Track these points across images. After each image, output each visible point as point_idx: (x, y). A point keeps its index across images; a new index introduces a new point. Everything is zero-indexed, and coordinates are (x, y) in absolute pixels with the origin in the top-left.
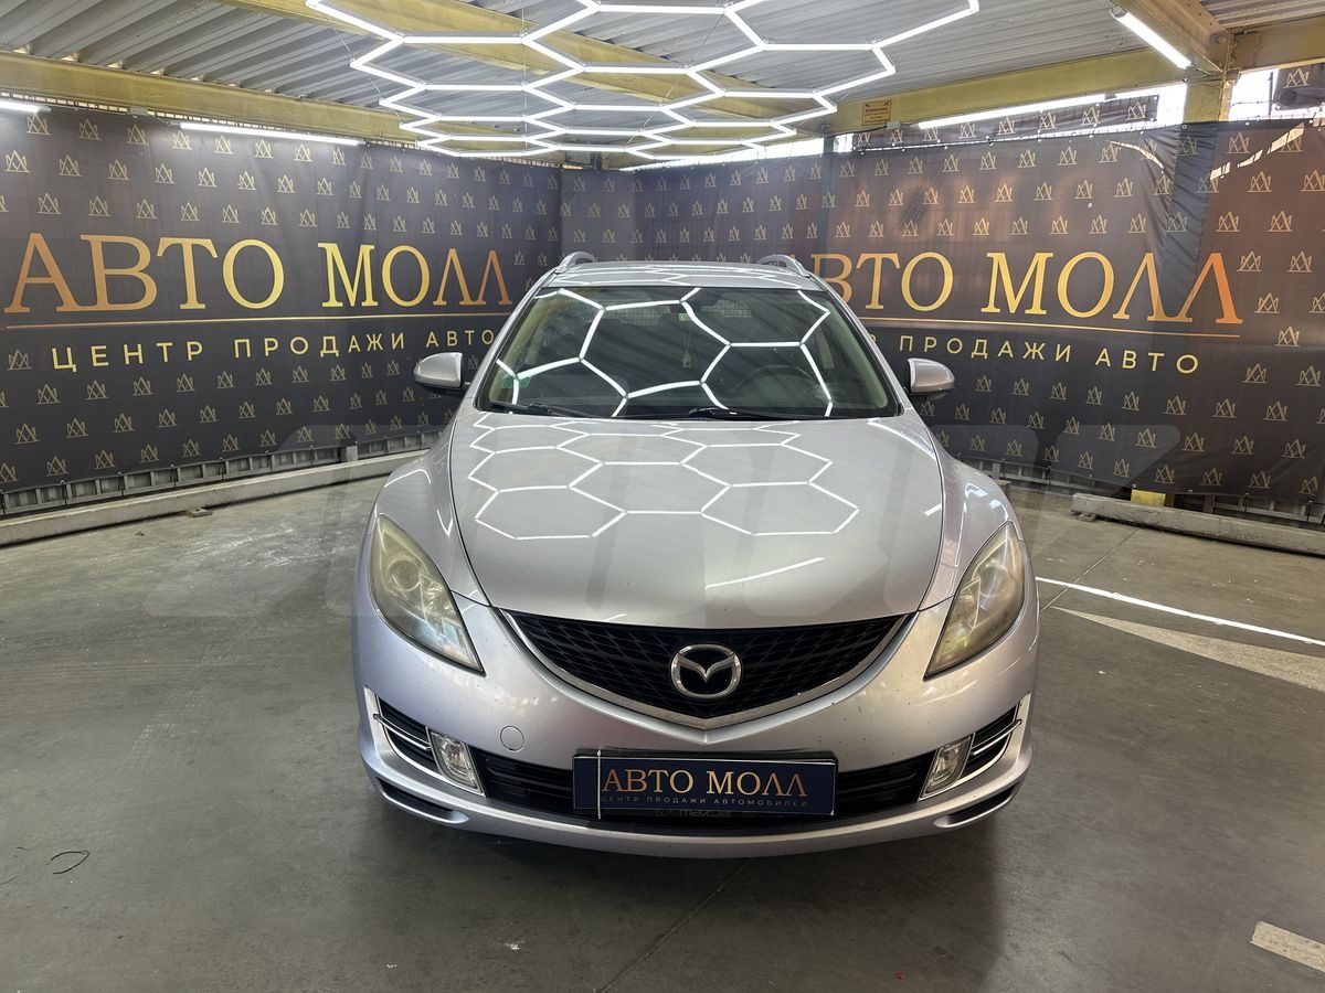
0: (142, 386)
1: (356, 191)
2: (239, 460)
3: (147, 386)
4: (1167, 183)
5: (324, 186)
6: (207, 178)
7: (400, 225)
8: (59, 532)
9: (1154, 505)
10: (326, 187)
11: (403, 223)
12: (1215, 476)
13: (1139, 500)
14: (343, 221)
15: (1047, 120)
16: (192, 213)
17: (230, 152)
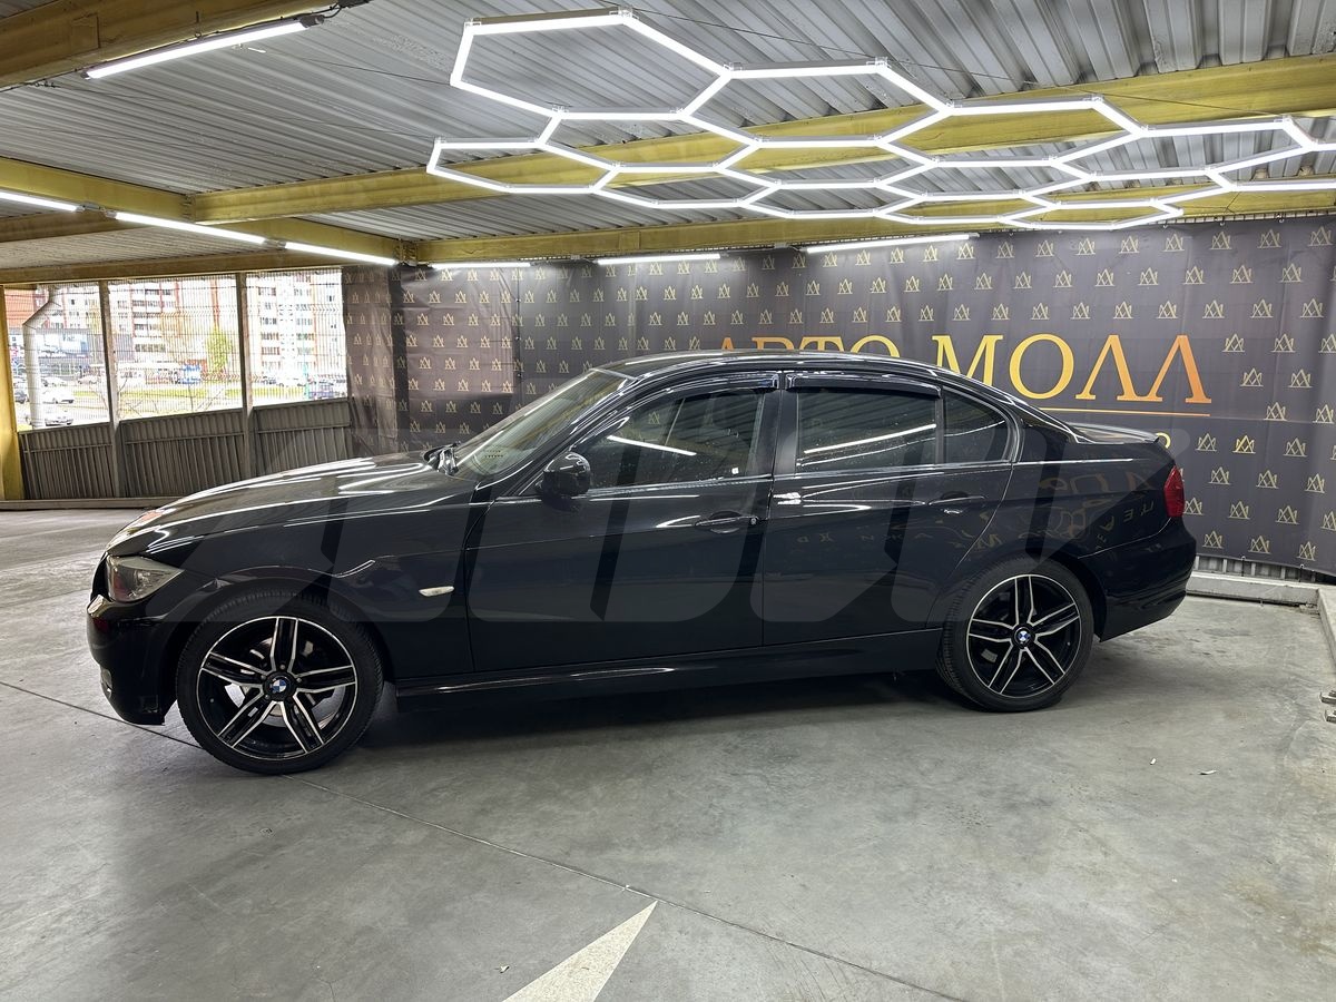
5: (945, 282)
7: (1042, 312)
11: (1045, 311)
17: (868, 263)
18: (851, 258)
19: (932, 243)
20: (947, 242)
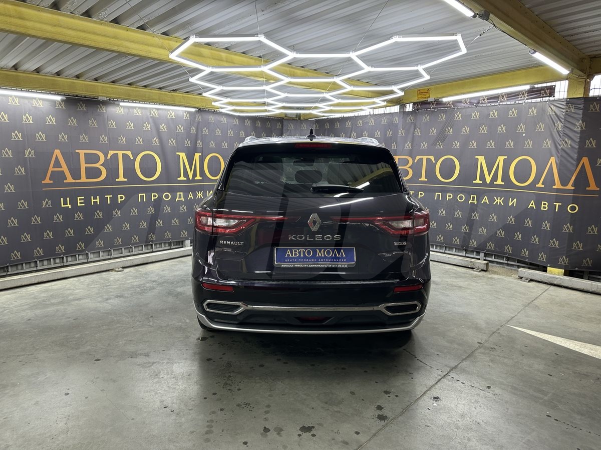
0: (98, 214)
1: (193, 130)
2: (138, 246)
3: (100, 214)
4: (560, 125)
5: (180, 128)
6: (130, 126)
7: (213, 144)
8: (59, 278)
9: (558, 275)
10: (181, 129)
11: (214, 144)
12: (588, 262)
13: (551, 272)
14: (188, 143)
15: (503, 96)
16: (123, 140)
17: (140, 115)
18: (130, 110)
19: (172, 110)
20: (179, 110)
